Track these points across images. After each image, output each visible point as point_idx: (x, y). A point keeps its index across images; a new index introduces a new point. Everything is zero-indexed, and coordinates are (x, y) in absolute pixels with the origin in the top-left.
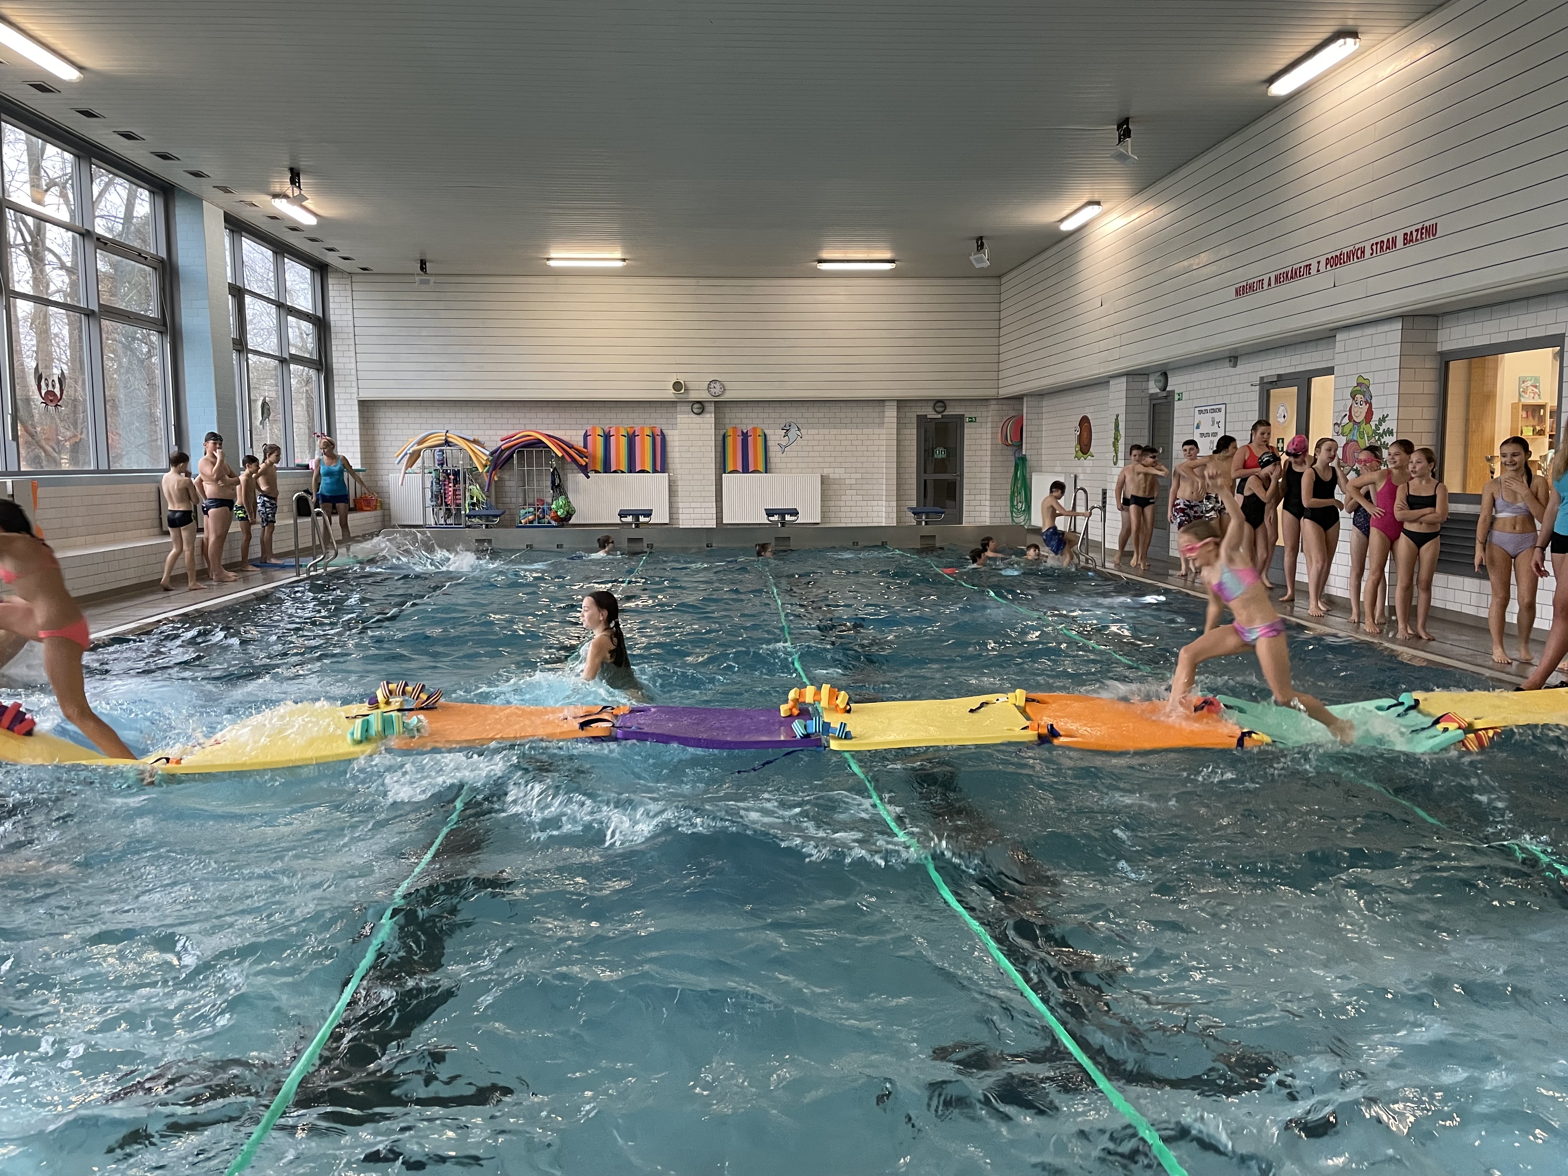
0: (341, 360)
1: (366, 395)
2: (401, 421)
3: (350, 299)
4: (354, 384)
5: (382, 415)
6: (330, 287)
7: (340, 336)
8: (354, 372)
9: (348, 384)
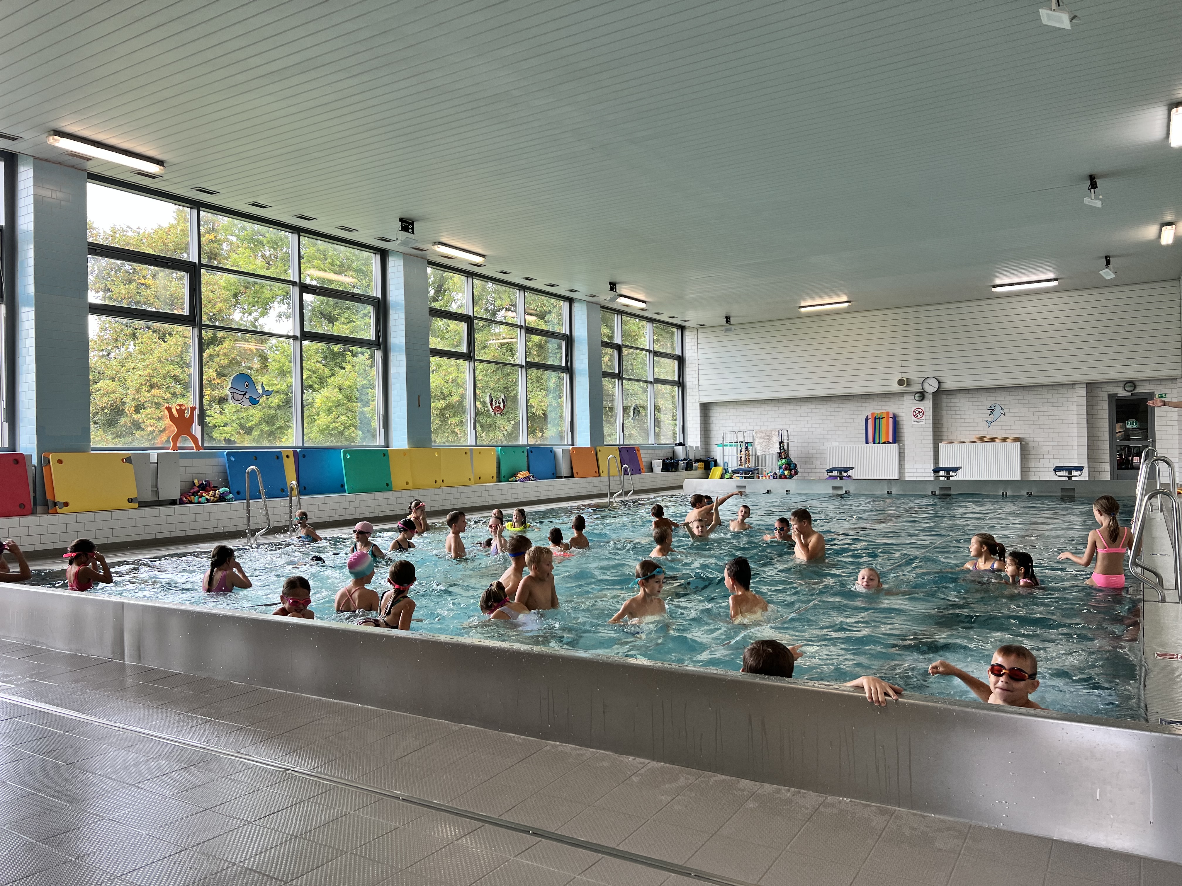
0: (691, 380)
1: (705, 400)
2: (725, 414)
3: (696, 343)
4: (697, 393)
5: (714, 411)
6: (687, 337)
7: (690, 365)
8: (697, 386)
9: (694, 394)
